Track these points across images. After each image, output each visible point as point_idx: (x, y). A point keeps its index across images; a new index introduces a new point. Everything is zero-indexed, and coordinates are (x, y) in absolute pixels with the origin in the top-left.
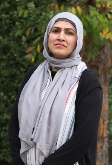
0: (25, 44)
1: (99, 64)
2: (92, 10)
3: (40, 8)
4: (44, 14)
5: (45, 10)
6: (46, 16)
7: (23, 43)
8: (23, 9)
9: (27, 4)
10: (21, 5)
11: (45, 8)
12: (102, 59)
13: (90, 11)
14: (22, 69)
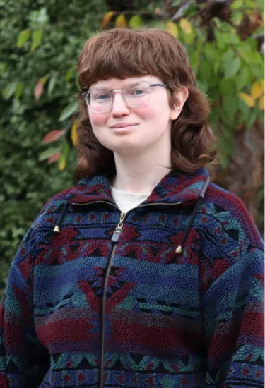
0: (20, 123)
1: (229, 179)
2: (221, 31)
3: (61, 24)
4: (72, 40)
5: (75, 29)
6: (78, 46)
7: (14, 119)
8: (15, 26)
9: (28, 13)
10: (11, 15)
11: (75, 24)
12: (237, 166)
13: (217, 34)
14: (10, 190)
